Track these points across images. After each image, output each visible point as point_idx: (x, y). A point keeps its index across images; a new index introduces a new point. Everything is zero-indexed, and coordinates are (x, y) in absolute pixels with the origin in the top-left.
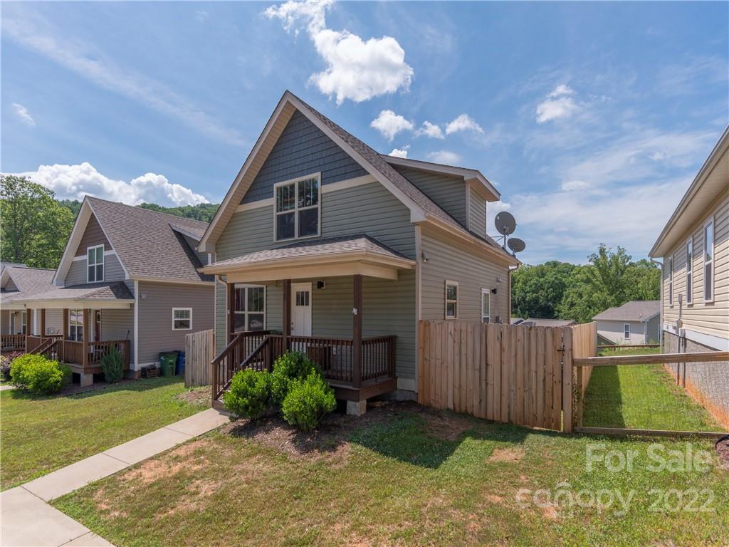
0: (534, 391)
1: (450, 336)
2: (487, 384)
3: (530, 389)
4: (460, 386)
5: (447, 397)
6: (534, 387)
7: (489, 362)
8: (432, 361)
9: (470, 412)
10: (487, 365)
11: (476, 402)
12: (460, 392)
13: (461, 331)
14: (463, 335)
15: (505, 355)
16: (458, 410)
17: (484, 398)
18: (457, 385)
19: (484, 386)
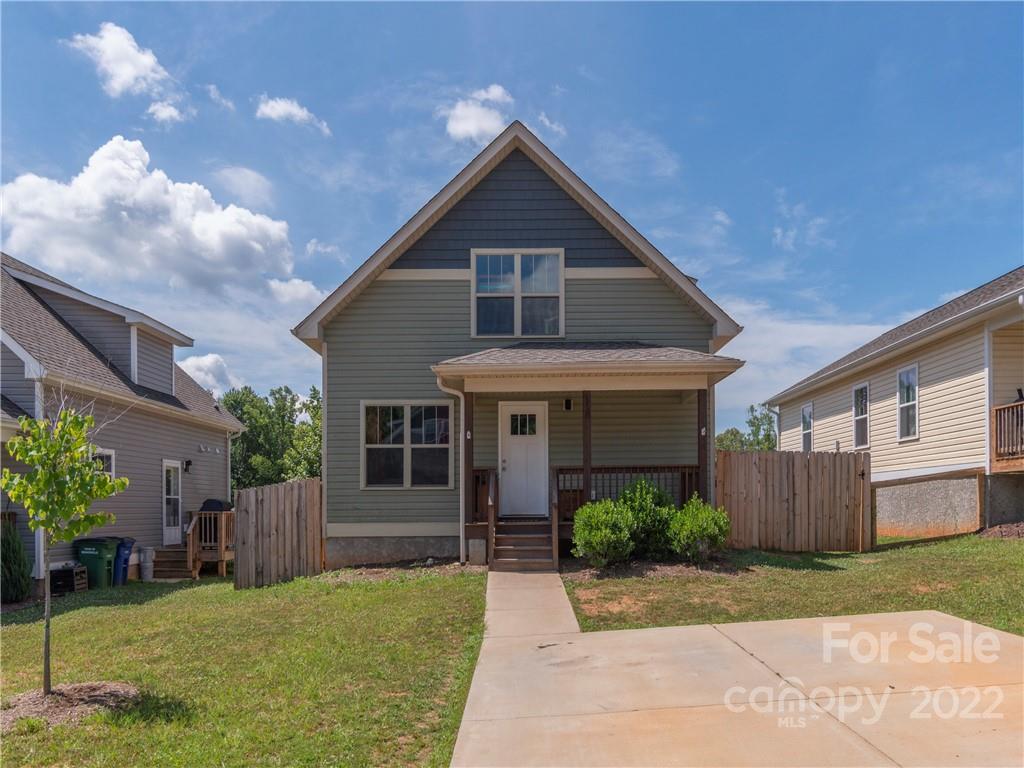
0: (838, 517)
1: (754, 466)
2: (794, 515)
3: (835, 515)
4: (766, 520)
5: (751, 532)
6: (838, 513)
7: (797, 492)
8: (735, 497)
9: (777, 546)
10: (794, 494)
11: (784, 537)
12: (766, 528)
13: (766, 460)
14: (770, 464)
15: (812, 483)
16: (764, 546)
17: (791, 529)
18: (763, 520)
19: (791, 517)
